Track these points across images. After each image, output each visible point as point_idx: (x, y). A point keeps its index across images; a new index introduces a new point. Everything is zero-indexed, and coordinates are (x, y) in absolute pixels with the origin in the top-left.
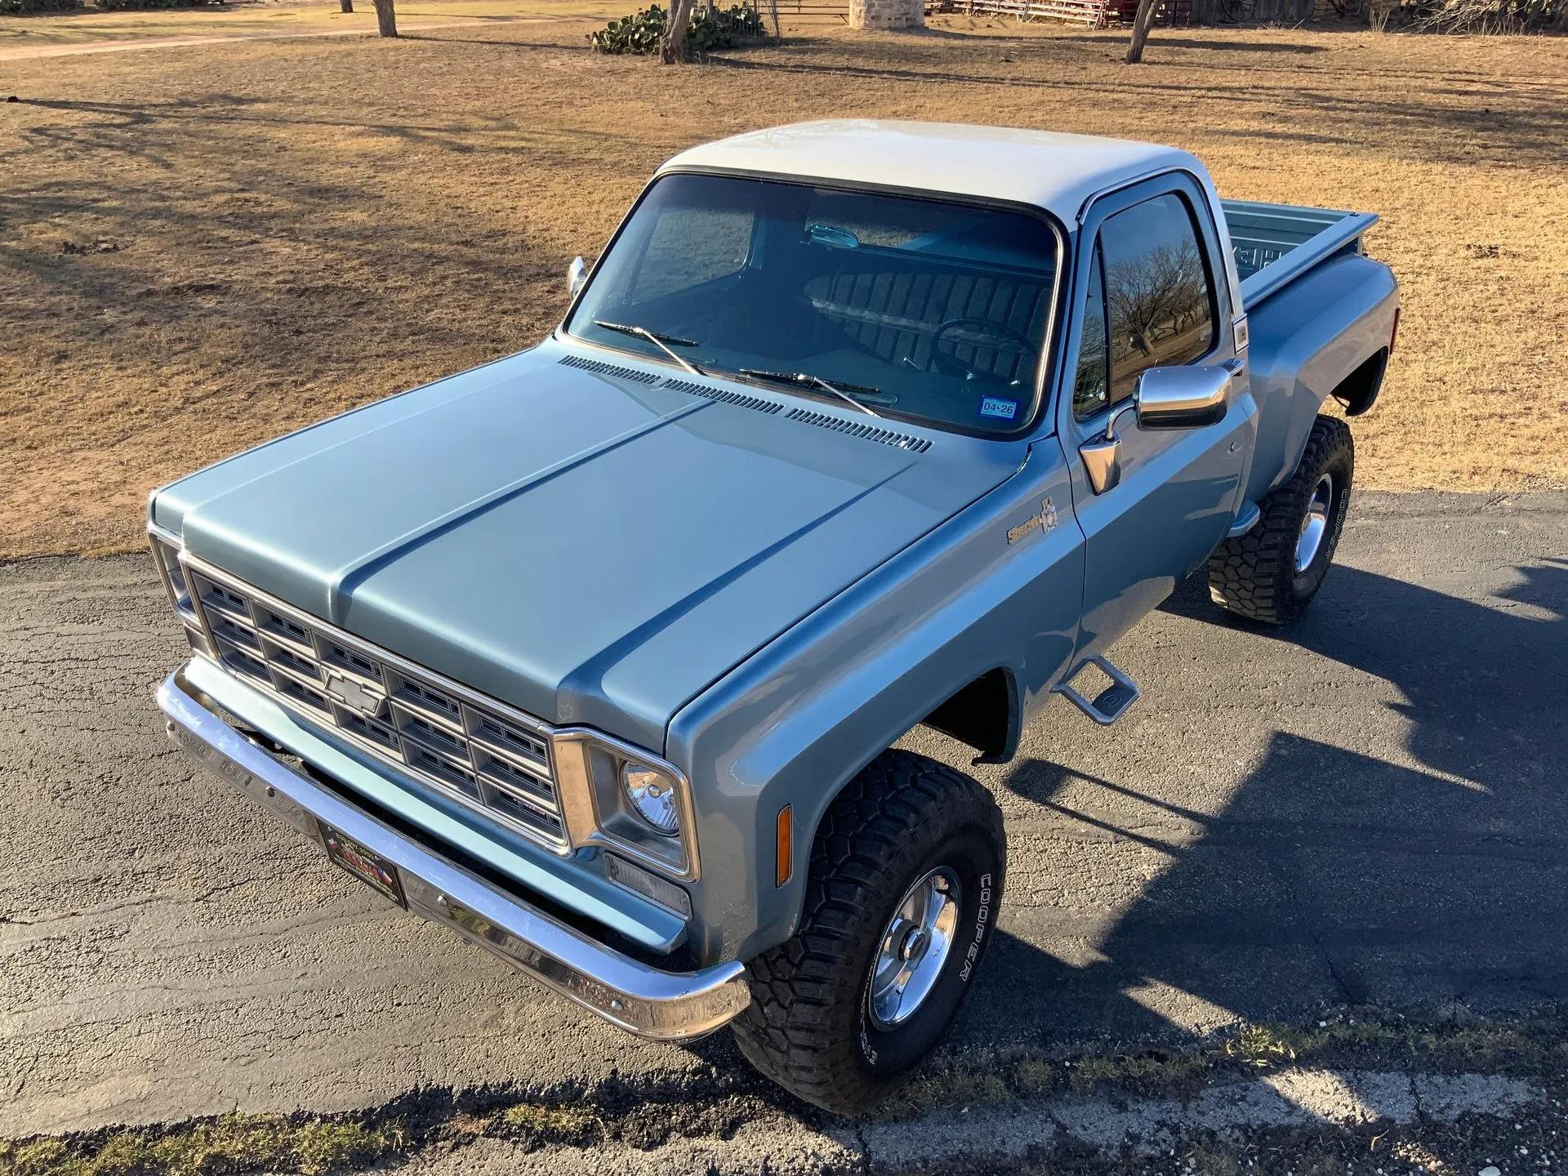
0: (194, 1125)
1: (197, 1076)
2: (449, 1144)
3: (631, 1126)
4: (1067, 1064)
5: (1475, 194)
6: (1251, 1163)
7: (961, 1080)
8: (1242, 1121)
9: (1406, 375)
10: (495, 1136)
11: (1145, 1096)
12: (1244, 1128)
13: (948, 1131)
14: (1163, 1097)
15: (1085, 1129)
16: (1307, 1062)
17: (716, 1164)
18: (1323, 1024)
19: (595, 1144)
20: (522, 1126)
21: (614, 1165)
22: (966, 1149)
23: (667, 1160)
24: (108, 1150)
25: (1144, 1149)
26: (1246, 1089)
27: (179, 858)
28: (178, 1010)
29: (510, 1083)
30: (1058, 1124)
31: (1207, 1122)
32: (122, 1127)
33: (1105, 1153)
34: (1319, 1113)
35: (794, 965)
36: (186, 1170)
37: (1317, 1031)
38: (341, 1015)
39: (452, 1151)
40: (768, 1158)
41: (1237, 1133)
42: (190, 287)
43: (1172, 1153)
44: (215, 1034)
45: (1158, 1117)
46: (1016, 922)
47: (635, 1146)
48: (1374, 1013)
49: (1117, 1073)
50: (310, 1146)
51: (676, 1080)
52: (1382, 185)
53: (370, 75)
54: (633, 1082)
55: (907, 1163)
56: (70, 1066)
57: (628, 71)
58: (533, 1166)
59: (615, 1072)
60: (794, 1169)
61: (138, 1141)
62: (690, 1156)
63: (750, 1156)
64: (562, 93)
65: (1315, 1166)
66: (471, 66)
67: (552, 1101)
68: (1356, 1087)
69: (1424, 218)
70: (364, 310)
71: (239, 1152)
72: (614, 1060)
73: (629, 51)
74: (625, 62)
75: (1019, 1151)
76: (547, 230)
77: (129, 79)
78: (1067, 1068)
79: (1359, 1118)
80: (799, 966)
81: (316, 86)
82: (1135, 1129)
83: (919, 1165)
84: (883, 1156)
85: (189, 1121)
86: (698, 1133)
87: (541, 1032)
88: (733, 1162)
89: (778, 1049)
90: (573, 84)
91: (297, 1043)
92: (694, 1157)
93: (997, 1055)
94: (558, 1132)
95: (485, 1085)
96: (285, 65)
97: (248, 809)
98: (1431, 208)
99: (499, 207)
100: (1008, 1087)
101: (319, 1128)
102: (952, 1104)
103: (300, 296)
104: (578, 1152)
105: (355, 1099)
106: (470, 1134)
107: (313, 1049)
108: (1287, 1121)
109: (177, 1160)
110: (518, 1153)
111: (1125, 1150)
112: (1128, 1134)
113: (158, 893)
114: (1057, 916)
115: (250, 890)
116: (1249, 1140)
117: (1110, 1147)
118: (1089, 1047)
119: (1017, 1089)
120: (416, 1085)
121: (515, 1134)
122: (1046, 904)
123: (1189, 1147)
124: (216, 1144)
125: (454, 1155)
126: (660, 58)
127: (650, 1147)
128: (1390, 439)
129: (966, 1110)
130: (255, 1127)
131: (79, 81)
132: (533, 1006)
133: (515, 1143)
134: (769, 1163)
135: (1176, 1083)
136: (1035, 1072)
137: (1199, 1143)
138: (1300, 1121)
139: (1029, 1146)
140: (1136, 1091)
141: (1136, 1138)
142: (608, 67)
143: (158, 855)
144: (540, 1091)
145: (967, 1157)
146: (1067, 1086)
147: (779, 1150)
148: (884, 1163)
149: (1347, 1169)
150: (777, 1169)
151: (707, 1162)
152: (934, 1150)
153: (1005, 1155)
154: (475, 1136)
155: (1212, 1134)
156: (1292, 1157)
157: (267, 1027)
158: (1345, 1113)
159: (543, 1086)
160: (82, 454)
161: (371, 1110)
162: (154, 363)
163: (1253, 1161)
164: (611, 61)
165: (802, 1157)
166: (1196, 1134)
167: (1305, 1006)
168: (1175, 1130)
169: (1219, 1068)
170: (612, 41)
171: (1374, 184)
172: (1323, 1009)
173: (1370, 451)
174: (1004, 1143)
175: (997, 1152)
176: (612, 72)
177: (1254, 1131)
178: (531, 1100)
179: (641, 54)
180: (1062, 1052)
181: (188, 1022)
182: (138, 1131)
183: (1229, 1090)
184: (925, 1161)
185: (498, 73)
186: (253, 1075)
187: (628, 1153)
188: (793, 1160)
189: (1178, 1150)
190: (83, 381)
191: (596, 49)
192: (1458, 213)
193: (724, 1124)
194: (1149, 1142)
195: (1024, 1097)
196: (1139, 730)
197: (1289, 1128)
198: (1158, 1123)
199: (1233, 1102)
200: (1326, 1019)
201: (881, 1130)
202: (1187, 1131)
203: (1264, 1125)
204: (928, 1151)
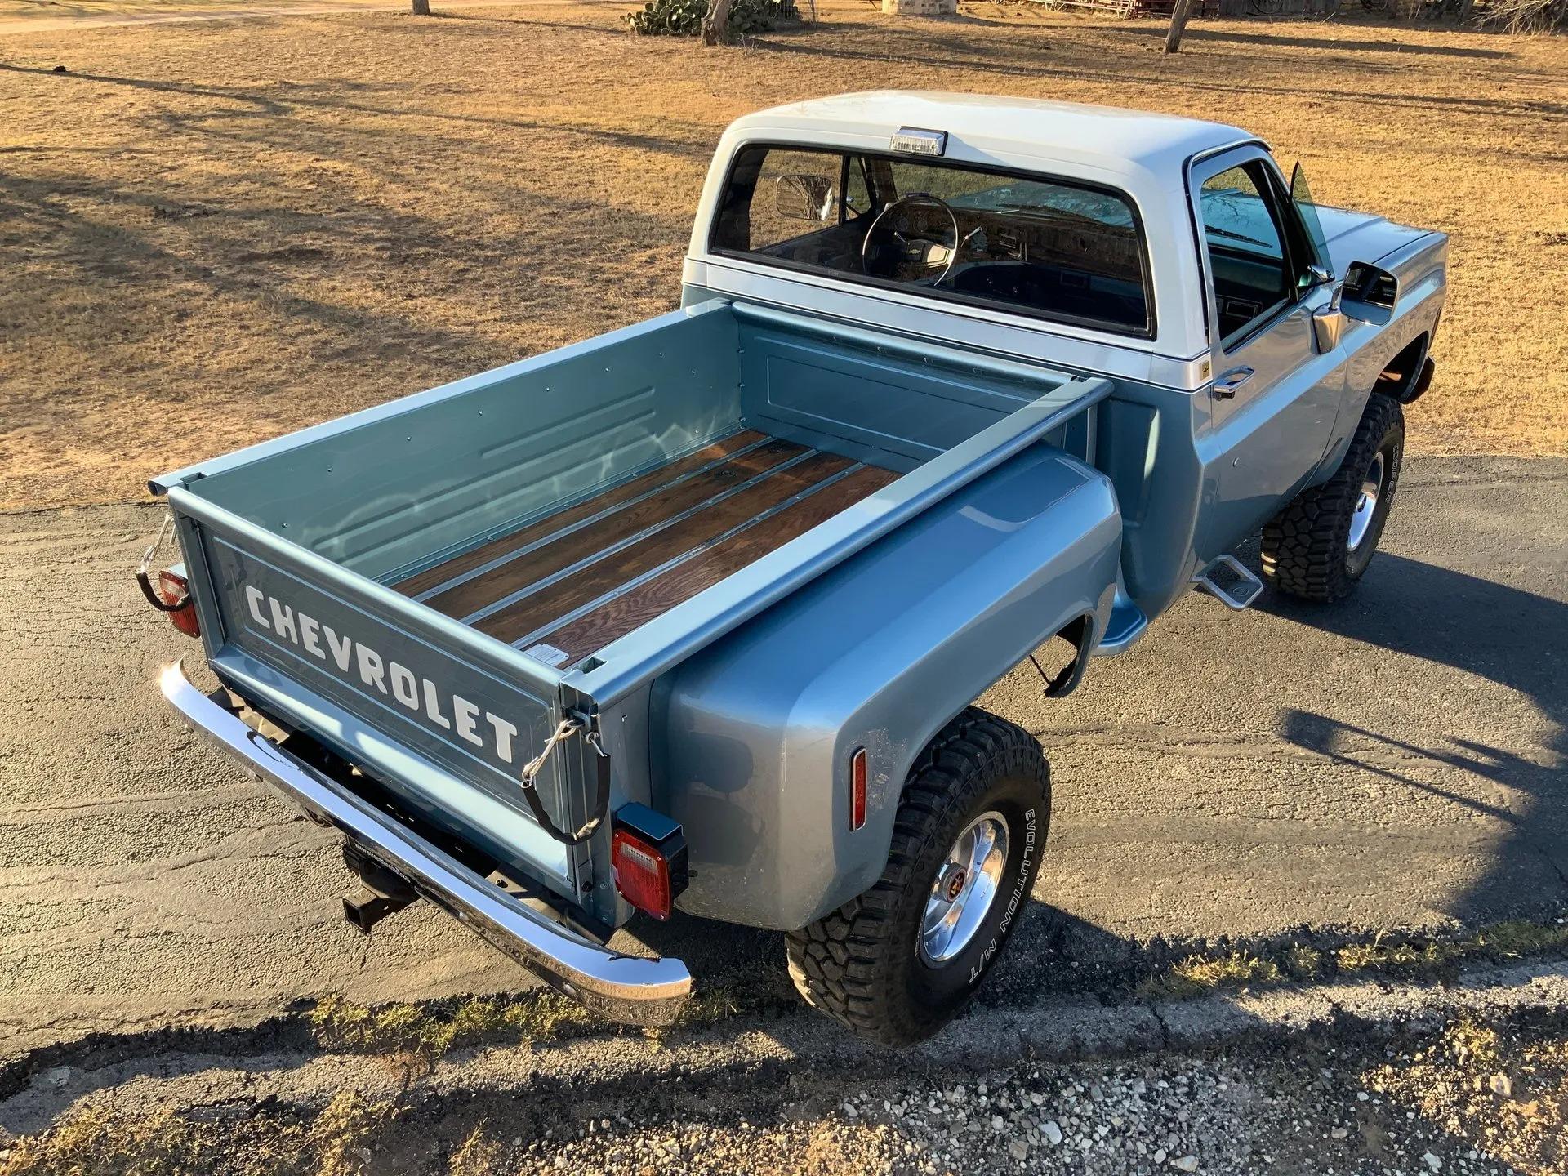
0: (536, 995)
4: (1333, 952)
5: (1533, 183)
6: (1514, 1039)
7: (1238, 965)
8: (1502, 1003)
9: (1501, 353)
11: (1409, 981)
12: (1504, 1009)
13: (1234, 1008)
14: (1425, 982)
15: (1359, 1007)
18: (1560, 921)
22: (1254, 1023)
24: (462, 1014)
26: (1500, 975)
30: (1333, 1002)
31: (1470, 1004)
32: (470, 996)
33: (1380, 1029)
36: (538, 1033)
37: (1556, 927)
40: (1073, 1029)
41: (1498, 1013)
42: (291, 251)
43: (1441, 1029)
45: (1425, 999)
46: (1258, 833)
49: (1381, 960)
52: (1441, 175)
53: (412, 51)
55: (1202, 1035)
56: (404, 944)
57: (670, 52)
60: (1099, 1038)
61: (488, 1008)
62: (1002, 1026)
63: (1057, 1028)
64: (609, 73)
66: (512, 44)
69: (1489, 206)
70: (471, 276)
71: (584, 1017)
73: (665, 33)
74: (667, 43)
75: (1302, 1026)
76: (630, 203)
77: (172, 51)
78: (1333, 956)
81: (362, 61)
82: (1404, 1007)
83: (1213, 1037)
84: (1179, 1028)
85: (531, 991)
90: (619, 64)
93: (1268, 943)
96: (325, 40)
98: (1494, 197)
99: (576, 181)
100: (1282, 972)
102: (1233, 985)
103: (403, 262)
108: (1542, 1003)
109: (527, 1023)
111: (1398, 1027)
112: (1398, 1011)
114: (1296, 827)
116: (1510, 1019)
117: (1383, 1022)
119: (1291, 973)
122: (1283, 817)
123: (1456, 1024)
124: (561, 1011)
126: (701, 39)
128: (1498, 411)
129: (1246, 990)
131: (122, 52)
135: (1436, 969)
136: (1305, 959)
137: (1466, 1021)
138: (1554, 1003)
139: (1311, 1021)
140: (1400, 977)
141: (1408, 1016)
142: (649, 47)
145: (1257, 1031)
146: (1337, 971)
148: (1181, 1035)
152: (1225, 1024)
153: (1290, 1029)
155: (1476, 1014)
160: (230, 407)
162: (275, 322)
163: (1516, 1037)
164: (651, 42)
167: (1543, 905)
168: (1442, 1010)
169: (1472, 958)
170: (650, 21)
171: (1434, 173)
172: (1560, 908)
173: (1483, 423)
174: (1287, 1017)
175: (1282, 1026)
176: (656, 53)
177: (1513, 1012)
179: (679, 35)
180: (1326, 942)
182: (485, 999)
183: (1485, 977)
184: (1218, 1033)
185: (541, 52)
189: (1448, 1027)
190: (210, 338)
191: (633, 29)
192: (1520, 201)
194: (1419, 1020)
195: (1299, 981)
196: (1334, 666)
197: (1544, 1009)
198: (1425, 1003)
199: (1489, 986)
200: (1563, 917)
201: (1173, 1007)
202: (1453, 1011)
203: (1521, 1007)
204: (1219, 1025)
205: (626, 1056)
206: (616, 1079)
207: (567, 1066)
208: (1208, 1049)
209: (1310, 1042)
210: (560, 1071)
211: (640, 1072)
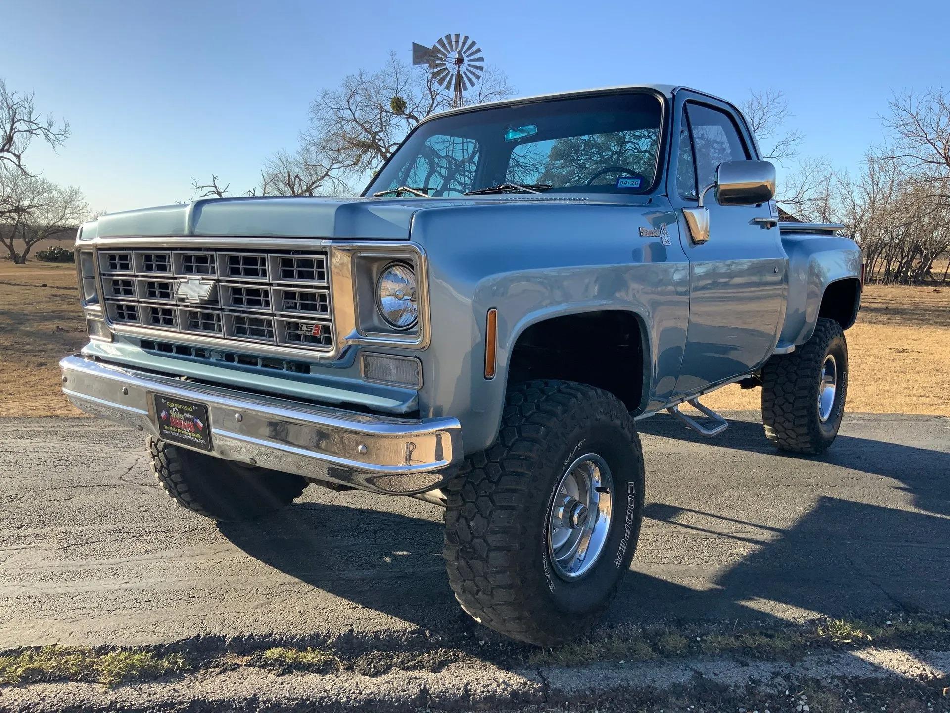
0: (22, 651)
1: (33, 627)
2: (218, 670)
3: (361, 662)
4: (698, 639)
6: (851, 701)
7: (617, 644)
8: (839, 674)
10: (255, 666)
11: (761, 658)
12: (842, 679)
13: (610, 673)
14: (774, 660)
15: (716, 675)
16: (882, 643)
17: (427, 687)
18: (889, 623)
19: (332, 673)
20: (276, 660)
21: (346, 685)
22: (625, 684)
23: (388, 682)
25: (764, 689)
26: (838, 657)
27: (52, 530)
28: (29, 597)
29: (271, 635)
30: (695, 672)
31: (812, 674)
33: (734, 691)
34: (898, 672)
35: (493, 482)
36: (9, 677)
37: (885, 626)
38: (149, 601)
39: (220, 673)
40: (468, 684)
41: (836, 682)
43: (787, 693)
44: (53, 608)
45: (773, 670)
47: (363, 674)
48: (926, 618)
49: (737, 643)
50: (109, 665)
51: (398, 636)
54: (365, 636)
55: (578, 691)
58: (282, 683)
59: (352, 631)
60: (488, 691)
62: (407, 681)
63: (454, 683)
65: (902, 704)
67: (301, 645)
68: (923, 657)
71: (53, 668)
72: (351, 625)
75: (666, 687)
78: (699, 641)
79: (931, 676)
80: (497, 483)
82: (756, 676)
83: (588, 693)
84: (559, 686)
85: (19, 648)
86: (414, 668)
87: (298, 611)
88: (441, 685)
89: (480, 558)
91: (113, 613)
92: (409, 682)
93: (644, 630)
94: (304, 664)
95: (252, 634)
97: (107, 511)
100: (654, 650)
101: (118, 655)
102: (611, 658)
104: (319, 677)
105: (150, 639)
106: (235, 664)
107: (124, 616)
108: (873, 675)
110: (272, 677)
111: (750, 690)
112: (750, 679)
113: (33, 545)
115: (99, 546)
116: (847, 686)
117: (737, 687)
118: (714, 627)
119: (661, 652)
120: (199, 635)
121: (271, 665)
122: (673, 562)
123: (799, 688)
124: (36, 663)
125: (221, 677)
127: (375, 675)
129: (622, 662)
130: (69, 653)
132: (294, 599)
133: (270, 671)
134: (469, 687)
135: (784, 651)
136: (674, 641)
137: (808, 686)
138: (884, 676)
139: (674, 684)
140: (753, 655)
141: (758, 682)
143: (38, 529)
144: (293, 639)
145: (626, 690)
146: (700, 651)
147: (477, 680)
148: (560, 690)
149: (927, 706)
150: (475, 691)
151: (420, 685)
152: (599, 684)
153: (656, 689)
154: (239, 666)
155: (817, 682)
156: (883, 699)
157: (93, 605)
158: (919, 672)
159: (296, 636)
161: (161, 646)
163: (852, 700)
165: (495, 684)
166: (805, 681)
167: (874, 612)
168: (787, 678)
169: (815, 645)
172: (887, 615)
174: (654, 681)
175: (649, 686)
177: (849, 681)
178: (286, 644)
180: (693, 631)
181: (34, 602)
183: (826, 658)
184: (592, 690)
186: (76, 627)
187: (358, 678)
188: (488, 686)
189: (792, 689)
193: (434, 663)
194: (767, 685)
195: (667, 656)
197: (877, 679)
198: (774, 673)
199: (829, 663)
200: (891, 620)
201: (557, 671)
202: (797, 679)
203: (856, 677)
204: (594, 684)
205: (74, 694)
206: (58, 710)
207: (20, 700)
208: (583, 702)
209: (672, 699)
210: (13, 703)
211: (81, 706)
